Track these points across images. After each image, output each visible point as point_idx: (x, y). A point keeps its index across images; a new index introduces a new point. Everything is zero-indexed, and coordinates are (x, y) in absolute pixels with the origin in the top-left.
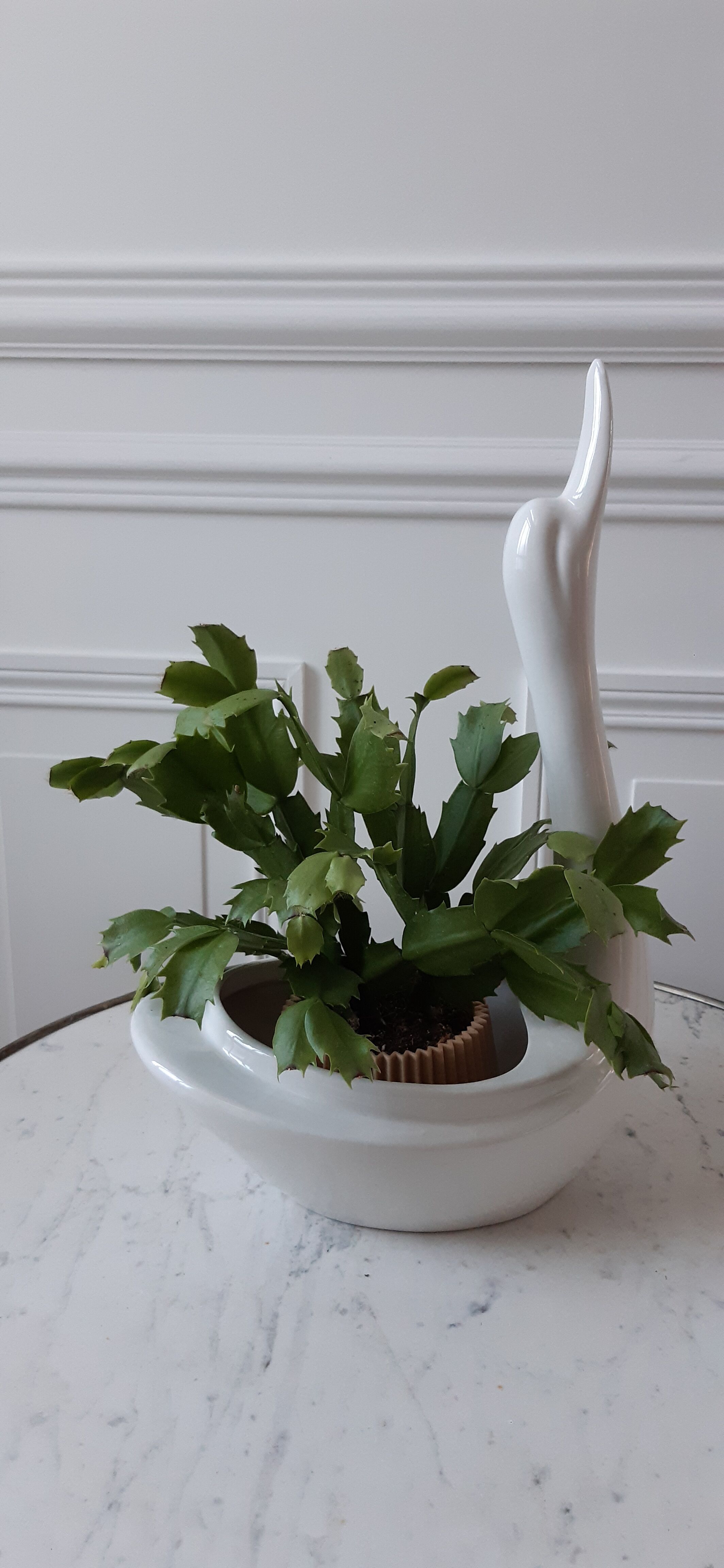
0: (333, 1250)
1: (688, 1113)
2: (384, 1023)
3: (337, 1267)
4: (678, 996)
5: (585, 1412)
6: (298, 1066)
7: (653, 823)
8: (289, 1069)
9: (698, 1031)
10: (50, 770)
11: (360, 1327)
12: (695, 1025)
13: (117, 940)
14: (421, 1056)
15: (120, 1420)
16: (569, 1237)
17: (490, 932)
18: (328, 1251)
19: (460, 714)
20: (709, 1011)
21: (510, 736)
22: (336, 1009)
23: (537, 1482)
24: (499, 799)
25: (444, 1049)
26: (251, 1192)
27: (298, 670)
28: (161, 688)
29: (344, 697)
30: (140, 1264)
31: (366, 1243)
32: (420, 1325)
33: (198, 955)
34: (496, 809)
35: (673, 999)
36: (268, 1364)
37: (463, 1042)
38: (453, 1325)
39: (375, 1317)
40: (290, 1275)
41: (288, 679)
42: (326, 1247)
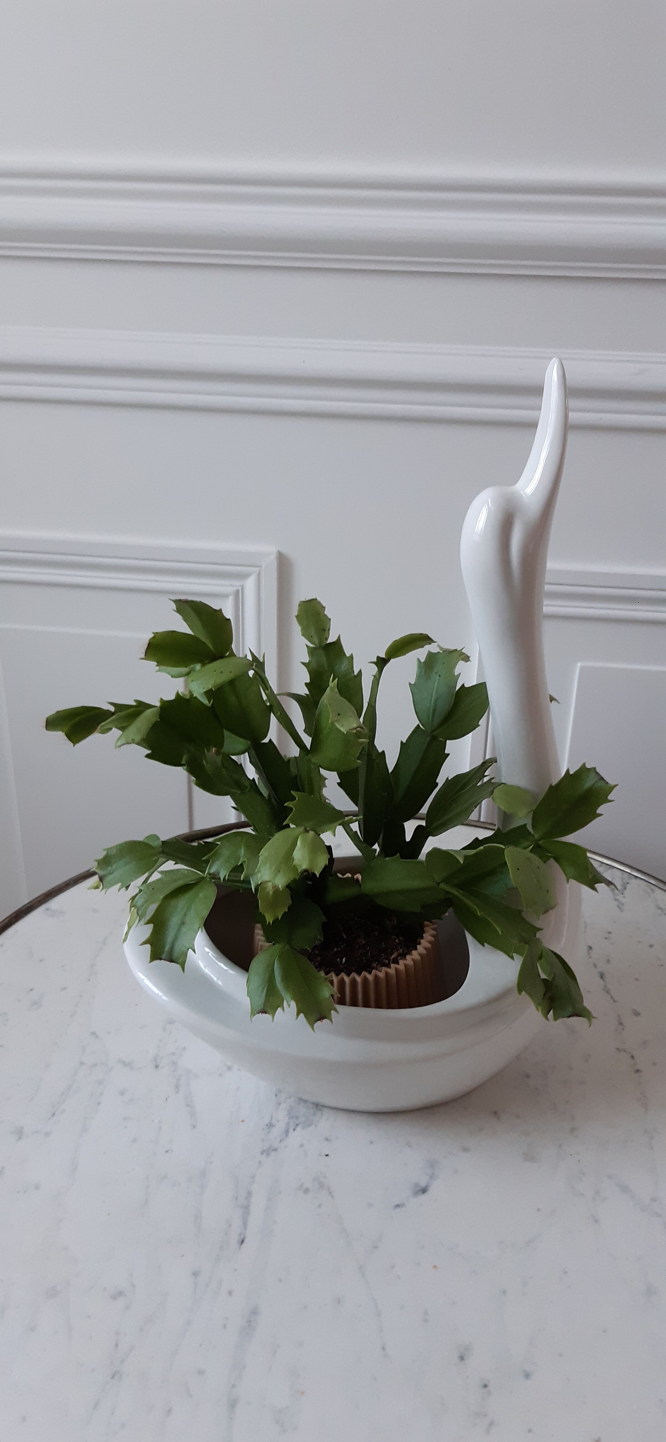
0: (299, 1129)
1: (608, 992)
2: (345, 937)
3: (302, 1146)
4: (608, 865)
5: (504, 1292)
6: (268, 1010)
7: (589, 782)
8: (261, 1013)
9: (623, 904)
10: (46, 719)
11: (320, 1206)
12: (620, 897)
13: (110, 868)
14: (376, 977)
15: (120, 1294)
16: (499, 1118)
17: (438, 884)
19: (419, 660)
20: (634, 881)
21: (463, 685)
22: (304, 952)
23: (462, 1358)
24: (451, 746)
25: (396, 969)
26: (229, 1069)
27: (272, 560)
28: (145, 655)
29: (312, 643)
30: (134, 1140)
31: (326, 1123)
32: (370, 1205)
33: (181, 903)
34: (448, 755)
36: (243, 1241)
37: (412, 963)
38: (397, 1206)
39: (333, 1197)
40: (262, 1154)
41: (263, 567)
42: (292, 1126)
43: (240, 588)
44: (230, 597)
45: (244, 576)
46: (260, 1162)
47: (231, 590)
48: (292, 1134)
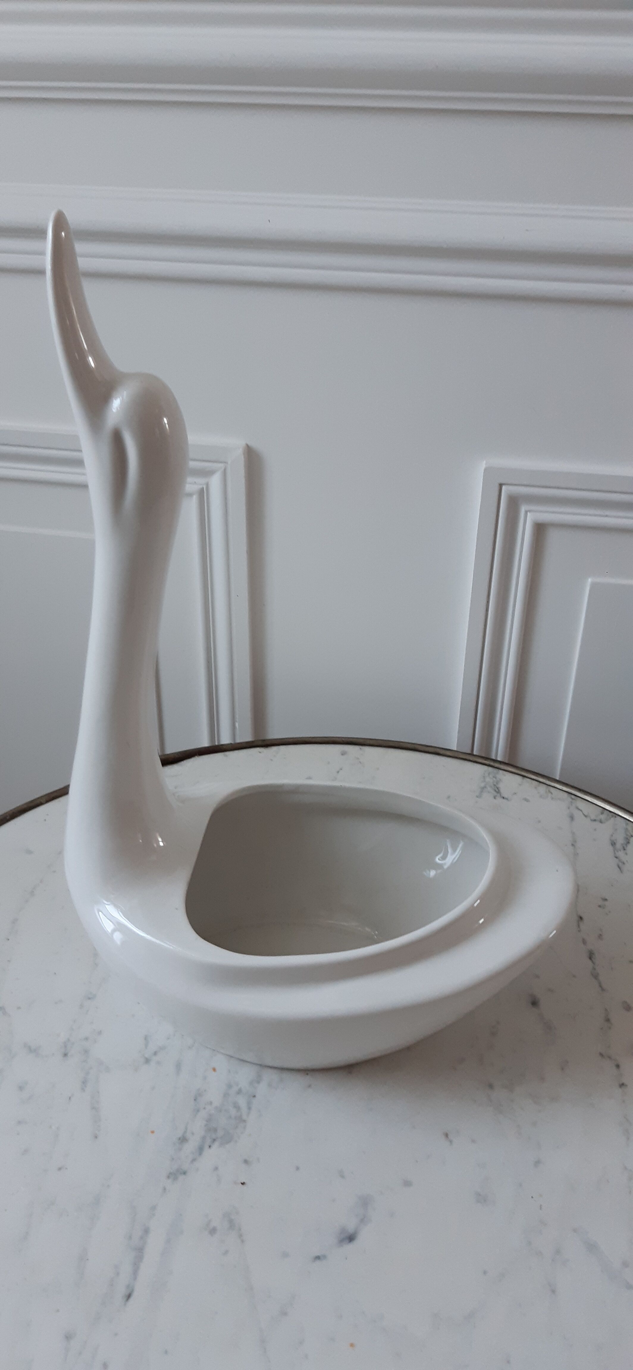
0: (216, 1144)
1: (596, 977)
3: (216, 1169)
4: (611, 812)
9: (623, 862)
11: (226, 1252)
12: (621, 854)
16: (451, 1143)
18: (210, 1147)
26: (147, 1061)
27: (240, 454)
30: (26, 1151)
32: (285, 1255)
35: (603, 817)
36: (129, 1296)
38: (318, 1258)
39: (243, 1241)
40: (168, 1177)
41: (230, 463)
42: (208, 1141)
43: (204, 486)
44: (195, 496)
45: (208, 473)
46: (165, 1189)
47: (195, 488)
48: (207, 1152)
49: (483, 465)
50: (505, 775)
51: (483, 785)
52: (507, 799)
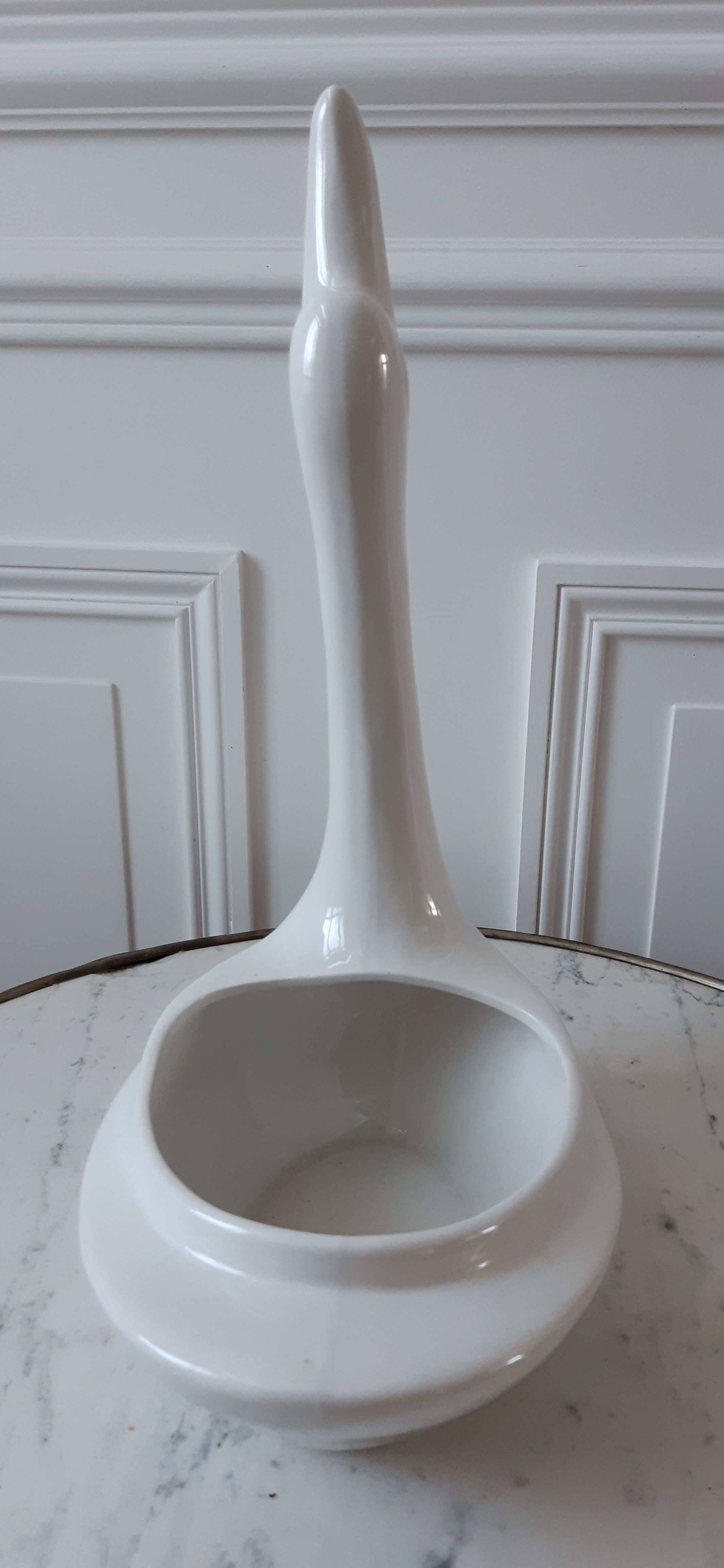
0: (227, 1443)
3: (230, 1476)
18: (219, 1445)
27: (233, 564)
35: (719, 1000)
40: (157, 1493)
41: (220, 573)
42: (216, 1438)
43: (189, 607)
44: (176, 620)
45: (195, 588)
46: (152, 1510)
47: (177, 610)
48: (215, 1454)
49: (537, 563)
50: (586, 958)
51: (559, 970)
52: (593, 984)
